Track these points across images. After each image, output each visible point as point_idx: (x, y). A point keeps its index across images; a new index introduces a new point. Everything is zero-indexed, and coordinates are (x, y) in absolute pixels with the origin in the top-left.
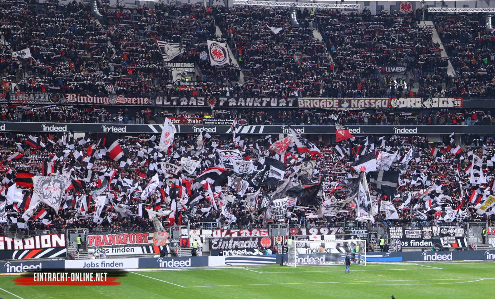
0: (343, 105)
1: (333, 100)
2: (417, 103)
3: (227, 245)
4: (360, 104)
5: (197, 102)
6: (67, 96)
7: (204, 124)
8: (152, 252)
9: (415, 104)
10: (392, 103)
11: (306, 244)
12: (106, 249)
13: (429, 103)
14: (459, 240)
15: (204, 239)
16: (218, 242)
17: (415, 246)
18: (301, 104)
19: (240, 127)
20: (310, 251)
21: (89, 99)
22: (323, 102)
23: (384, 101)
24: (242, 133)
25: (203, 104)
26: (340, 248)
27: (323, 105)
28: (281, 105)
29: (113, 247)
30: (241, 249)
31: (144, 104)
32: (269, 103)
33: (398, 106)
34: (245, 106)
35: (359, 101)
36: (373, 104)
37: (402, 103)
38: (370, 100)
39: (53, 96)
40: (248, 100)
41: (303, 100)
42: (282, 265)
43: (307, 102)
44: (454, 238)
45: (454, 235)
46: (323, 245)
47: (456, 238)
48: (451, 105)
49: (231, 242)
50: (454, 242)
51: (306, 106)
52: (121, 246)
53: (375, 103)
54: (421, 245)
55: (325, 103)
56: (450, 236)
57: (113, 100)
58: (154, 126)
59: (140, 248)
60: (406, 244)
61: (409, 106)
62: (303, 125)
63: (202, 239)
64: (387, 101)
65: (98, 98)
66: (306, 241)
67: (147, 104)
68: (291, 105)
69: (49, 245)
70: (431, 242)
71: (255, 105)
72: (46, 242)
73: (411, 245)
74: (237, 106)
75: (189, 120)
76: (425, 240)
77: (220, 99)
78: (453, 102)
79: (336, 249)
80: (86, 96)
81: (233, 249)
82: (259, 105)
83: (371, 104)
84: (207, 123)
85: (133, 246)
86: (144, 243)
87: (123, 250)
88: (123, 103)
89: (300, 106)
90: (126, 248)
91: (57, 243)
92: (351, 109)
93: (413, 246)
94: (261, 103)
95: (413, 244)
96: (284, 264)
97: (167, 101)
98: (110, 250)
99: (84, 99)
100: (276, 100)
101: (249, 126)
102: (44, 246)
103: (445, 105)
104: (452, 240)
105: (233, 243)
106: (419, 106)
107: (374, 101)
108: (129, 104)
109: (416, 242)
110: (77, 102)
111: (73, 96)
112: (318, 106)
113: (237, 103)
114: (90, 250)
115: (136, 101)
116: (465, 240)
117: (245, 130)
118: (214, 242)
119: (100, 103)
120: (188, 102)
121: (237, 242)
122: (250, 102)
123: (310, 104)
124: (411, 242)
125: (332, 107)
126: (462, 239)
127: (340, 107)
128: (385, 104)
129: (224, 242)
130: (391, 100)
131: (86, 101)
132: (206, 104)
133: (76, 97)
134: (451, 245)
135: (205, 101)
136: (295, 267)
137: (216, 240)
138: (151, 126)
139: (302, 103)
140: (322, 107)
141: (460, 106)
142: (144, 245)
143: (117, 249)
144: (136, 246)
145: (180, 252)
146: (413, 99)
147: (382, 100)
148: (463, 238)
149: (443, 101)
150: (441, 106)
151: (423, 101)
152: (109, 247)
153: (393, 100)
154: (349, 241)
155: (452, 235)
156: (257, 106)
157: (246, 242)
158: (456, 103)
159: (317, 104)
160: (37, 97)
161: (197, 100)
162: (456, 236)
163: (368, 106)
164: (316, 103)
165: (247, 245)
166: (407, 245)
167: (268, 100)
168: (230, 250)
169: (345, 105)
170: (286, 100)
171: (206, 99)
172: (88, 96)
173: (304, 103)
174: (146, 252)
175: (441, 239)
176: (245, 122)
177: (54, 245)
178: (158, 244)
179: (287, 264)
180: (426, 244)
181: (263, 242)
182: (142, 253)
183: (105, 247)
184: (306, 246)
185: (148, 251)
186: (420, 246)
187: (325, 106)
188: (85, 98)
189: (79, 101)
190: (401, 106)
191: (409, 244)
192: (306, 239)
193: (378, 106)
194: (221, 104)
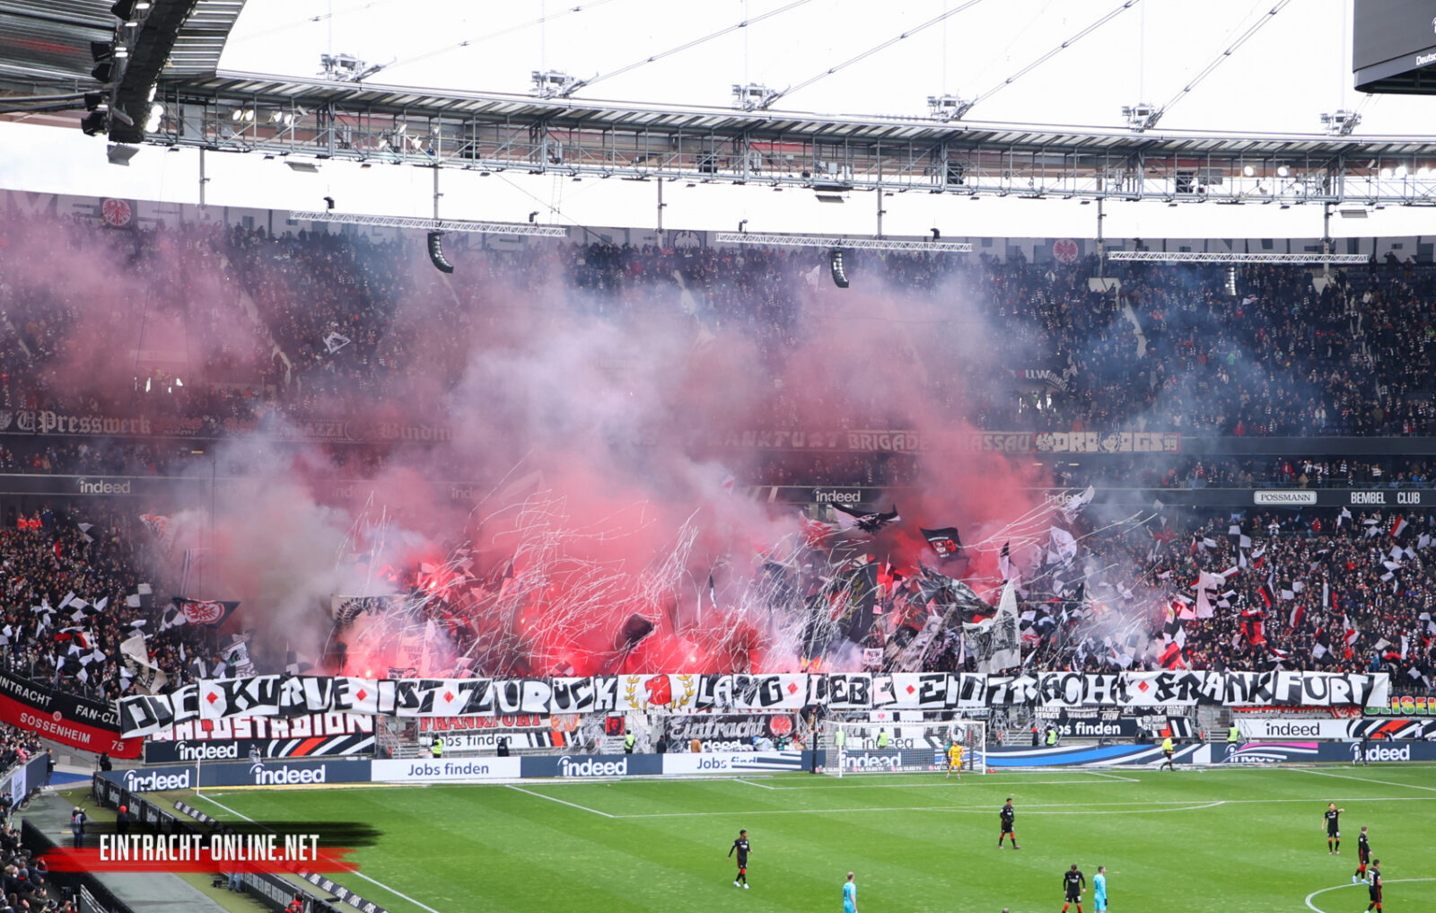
1: (918, 436)
2: (1088, 444)
3: (701, 731)
4: (973, 444)
8: (548, 744)
9: (1084, 444)
10: (1039, 441)
11: (863, 730)
12: (454, 738)
13: (1114, 442)
14: (1174, 723)
15: (654, 717)
16: (684, 724)
17: (1085, 735)
18: (854, 444)
20: (871, 743)
21: (423, 432)
22: (899, 440)
23: (1021, 438)
26: (932, 738)
27: (898, 446)
28: (812, 445)
29: (469, 734)
30: (731, 740)
32: (788, 442)
33: (1051, 448)
34: (740, 446)
36: (1000, 444)
37: (1058, 442)
38: (994, 436)
40: (746, 434)
41: (859, 435)
42: (814, 772)
43: (866, 439)
44: (1163, 718)
45: (1164, 712)
46: (898, 733)
47: (1169, 719)
48: (1157, 447)
49: (710, 724)
50: (1164, 727)
51: (863, 447)
52: (485, 732)
53: (1003, 442)
54: (1097, 733)
55: (902, 441)
56: (1156, 714)
59: (525, 735)
60: (1067, 729)
61: (1073, 449)
62: (857, 485)
63: (649, 717)
64: (1028, 438)
66: (863, 724)
68: (832, 444)
69: (340, 729)
70: (1118, 727)
71: (760, 444)
72: (335, 724)
73: (1078, 732)
74: (723, 446)
76: (1106, 723)
77: (690, 432)
78: (1162, 441)
79: (924, 741)
80: (417, 426)
81: (713, 740)
82: (768, 445)
83: (995, 445)
85: (510, 731)
86: (532, 726)
87: (490, 741)
89: (851, 447)
90: (496, 736)
91: (357, 726)
93: (1081, 735)
94: (772, 441)
95: (1081, 730)
96: (817, 770)
98: (464, 739)
99: (413, 432)
100: (803, 434)
101: (748, 488)
102: (330, 730)
103: (1146, 448)
104: (1160, 723)
105: (714, 727)
106: (1092, 448)
107: (1001, 438)
109: (1088, 727)
110: (399, 439)
111: (392, 426)
112: (888, 447)
113: (723, 440)
114: (422, 740)
116: (1186, 722)
118: (676, 725)
121: (722, 725)
122: (750, 438)
123: (872, 445)
124: (1078, 726)
125: (917, 449)
126: (1180, 721)
128: (1024, 444)
129: (696, 726)
130: (1037, 436)
131: (417, 438)
133: (399, 429)
134: (1159, 732)
136: (841, 776)
137: (679, 721)
139: (855, 440)
140: (896, 449)
141: (1175, 449)
142: (532, 730)
143: (477, 737)
144: (516, 731)
145: (605, 744)
146: (1081, 435)
147: (1018, 436)
148: (1182, 719)
149: (1142, 440)
150: (1138, 448)
151: (1102, 440)
152: (462, 733)
153: (1040, 436)
154: (951, 724)
155: (1160, 712)
156: (764, 447)
157: (741, 725)
158: (1167, 443)
159: (885, 444)
160: (320, 429)
162: (1169, 714)
164: (884, 441)
165: (743, 730)
166: (1069, 732)
167: (787, 434)
168: (707, 740)
170: (823, 434)
172: (421, 425)
173: (859, 441)
174: (535, 744)
175: (1139, 721)
177: (351, 729)
178: (560, 729)
179: (824, 770)
180: (1108, 730)
181: (776, 726)
182: (528, 746)
183: (453, 734)
184: (863, 734)
185: (541, 742)
186: (1095, 735)
187: (902, 447)
188: (416, 430)
189: (403, 437)
190: (1058, 448)
191: (1073, 729)
192: (864, 718)
193: (1010, 448)
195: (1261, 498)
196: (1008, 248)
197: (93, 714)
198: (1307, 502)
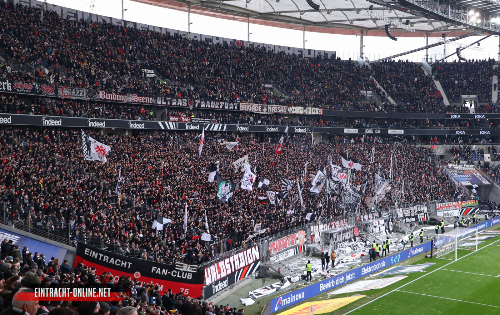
0: (264, 110)
1: (258, 106)
4: (273, 110)
5: (182, 103)
6: (99, 93)
7: (192, 122)
8: (298, 252)
9: (300, 111)
10: (289, 110)
11: (372, 230)
13: (307, 111)
15: (320, 233)
19: (213, 125)
21: (114, 96)
22: (253, 107)
24: (214, 130)
25: (186, 105)
27: (253, 110)
28: (230, 108)
31: (150, 103)
32: (224, 106)
33: (292, 112)
34: (210, 108)
35: (272, 107)
37: (293, 110)
38: (278, 107)
39: (89, 93)
40: (212, 103)
41: (243, 105)
46: (380, 229)
48: (317, 113)
49: (342, 234)
50: (423, 217)
51: (244, 109)
52: (284, 251)
53: (280, 109)
57: (130, 98)
58: (162, 123)
61: (297, 113)
62: (246, 124)
64: (286, 108)
65: (120, 96)
67: (152, 103)
68: (236, 108)
71: (216, 107)
74: (205, 107)
75: (183, 118)
77: (196, 101)
78: (318, 111)
79: (385, 232)
80: (112, 94)
83: (278, 110)
84: (193, 121)
88: (137, 101)
89: (241, 109)
92: (268, 113)
94: (219, 106)
97: (164, 102)
100: (228, 103)
101: (218, 125)
103: (315, 113)
105: (343, 236)
106: (302, 112)
108: (140, 103)
110: (105, 99)
111: (103, 93)
112: (250, 110)
113: (206, 105)
115: (145, 100)
117: (216, 127)
119: (121, 101)
120: (177, 103)
122: (213, 104)
123: (246, 108)
125: (258, 111)
127: (262, 111)
128: (285, 110)
129: (339, 235)
130: (288, 108)
131: (112, 99)
132: (188, 106)
133: (105, 94)
135: (187, 103)
138: (160, 123)
141: (322, 113)
146: (299, 107)
147: (284, 107)
149: (314, 110)
150: (313, 113)
151: (304, 110)
156: (217, 108)
157: (348, 233)
158: (320, 111)
160: (78, 93)
161: (182, 101)
163: (276, 111)
164: (249, 107)
167: (223, 103)
169: (265, 110)
170: (233, 104)
171: (187, 101)
172: (113, 93)
173: (243, 107)
176: (216, 122)
177: (254, 258)
178: (301, 244)
181: (355, 232)
188: (111, 95)
189: (107, 98)
190: (294, 112)
193: (281, 111)
194: (196, 106)
195: (346, 131)
196: (223, 41)
197: (165, 272)
198: (354, 132)
